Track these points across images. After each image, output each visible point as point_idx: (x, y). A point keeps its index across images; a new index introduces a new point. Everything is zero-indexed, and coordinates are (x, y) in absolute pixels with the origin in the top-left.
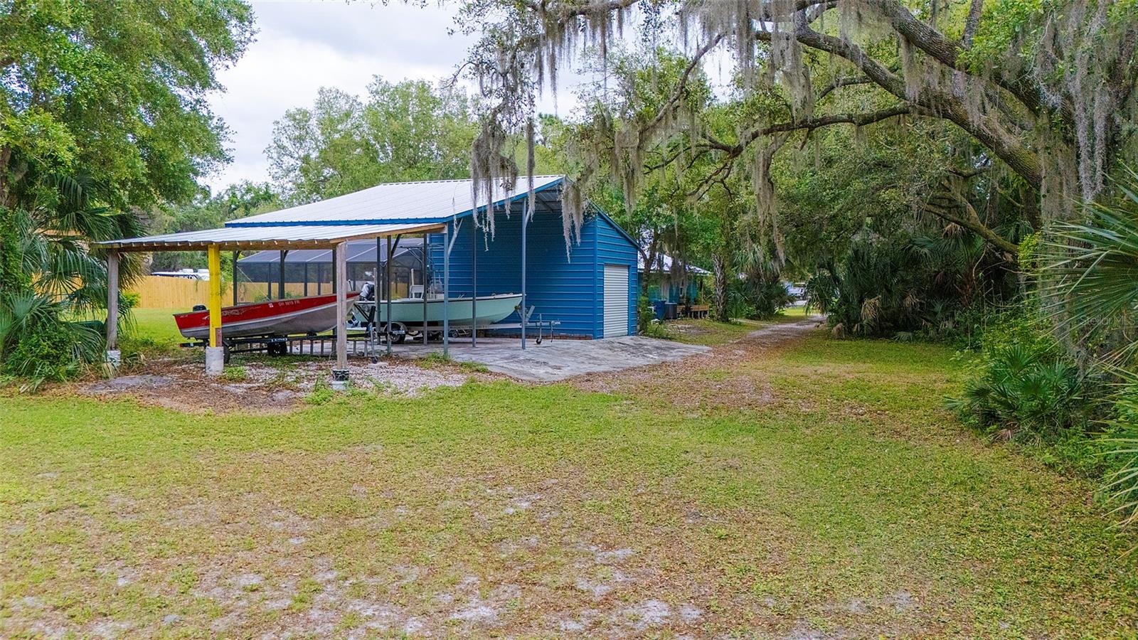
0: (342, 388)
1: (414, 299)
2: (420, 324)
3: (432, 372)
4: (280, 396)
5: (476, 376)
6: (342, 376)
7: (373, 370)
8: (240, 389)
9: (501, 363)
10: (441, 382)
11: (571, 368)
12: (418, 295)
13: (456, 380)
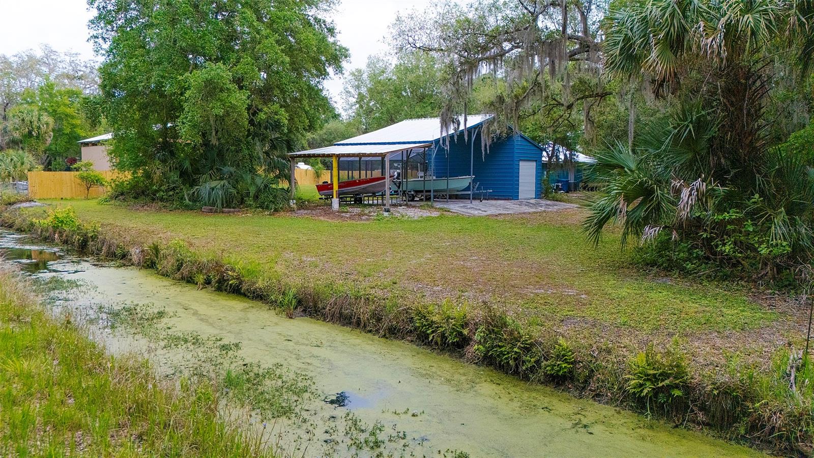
0: (388, 215)
1: (420, 179)
2: (422, 191)
3: (425, 211)
4: (363, 218)
5: (445, 213)
6: (388, 211)
7: (400, 209)
8: (348, 215)
9: (458, 209)
10: (429, 214)
11: (492, 211)
12: (421, 177)
13: (435, 214)
